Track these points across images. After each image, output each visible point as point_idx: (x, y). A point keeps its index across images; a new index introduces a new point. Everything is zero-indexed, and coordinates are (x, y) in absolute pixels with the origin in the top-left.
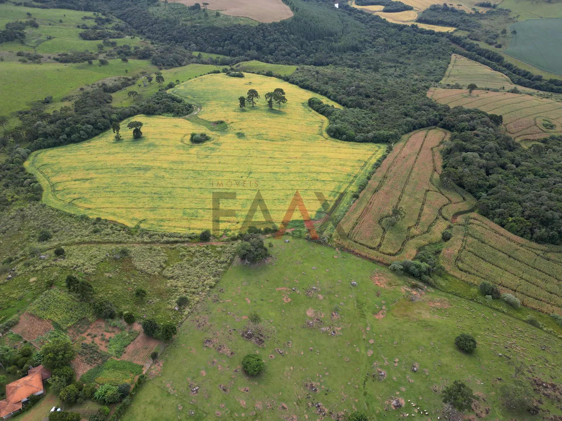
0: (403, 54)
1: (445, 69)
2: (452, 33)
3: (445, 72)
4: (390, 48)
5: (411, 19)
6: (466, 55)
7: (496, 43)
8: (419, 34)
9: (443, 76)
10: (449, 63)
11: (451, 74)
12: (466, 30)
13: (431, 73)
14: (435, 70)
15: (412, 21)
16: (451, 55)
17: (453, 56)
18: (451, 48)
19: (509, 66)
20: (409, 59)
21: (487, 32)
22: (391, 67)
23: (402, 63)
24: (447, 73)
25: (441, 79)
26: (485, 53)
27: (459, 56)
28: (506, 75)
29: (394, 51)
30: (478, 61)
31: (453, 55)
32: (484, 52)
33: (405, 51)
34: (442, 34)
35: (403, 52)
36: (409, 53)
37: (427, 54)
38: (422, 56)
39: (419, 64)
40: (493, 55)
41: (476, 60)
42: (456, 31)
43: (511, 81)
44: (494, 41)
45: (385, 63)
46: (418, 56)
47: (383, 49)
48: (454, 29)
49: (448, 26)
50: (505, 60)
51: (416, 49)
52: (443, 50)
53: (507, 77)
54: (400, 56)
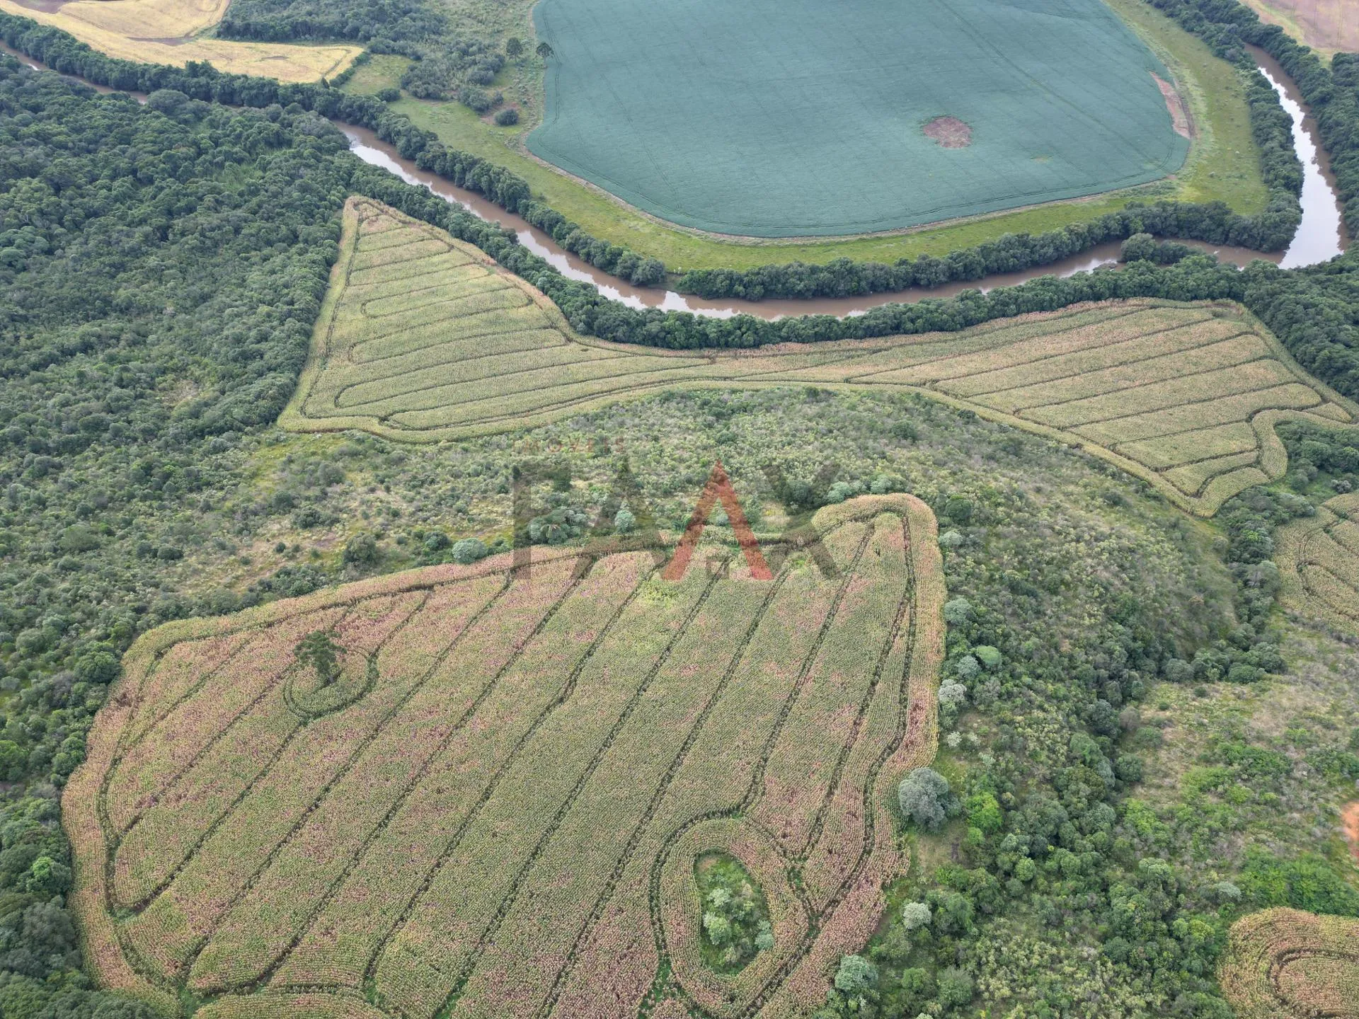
0: (135, 253)
1: (310, 316)
2: (344, 79)
3: (308, 334)
4: (77, 226)
5: (201, 22)
6: (395, 198)
7: (499, 101)
8: (216, 108)
9: (298, 366)
10: (330, 263)
11: (337, 334)
12: (394, 51)
13: (246, 357)
14: (263, 338)
15: (203, 33)
16: (341, 207)
17: (349, 217)
18: (339, 169)
19: (551, 227)
20: (158, 274)
21: (465, 53)
22: (69, 353)
23: (125, 310)
24: (320, 335)
25: (286, 394)
26: (464, 171)
27: (370, 208)
28: (544, 291)
29: (92, 243)
30: (439, 225)
31: (348, 204)
32: (458, 167)
33: (139, 233)
34: (303, 97)
35: (128, 244)
36: (163, 234)
37: (237, 231)
38: (216, 245)
39: (205, 298)
40: (491, 182)
41: (436, 217)
42: (359, 62)
43: (563, 323)
44: (490, 93)
45: (42, 334)
46: (203, 250)
47: (41, 242)
48: (357, 51)
49: (335, 42)
50: (536, 189)
51: (190, 209)
52: (304, 189)
53: (547, 302)
54: (121, 267)
